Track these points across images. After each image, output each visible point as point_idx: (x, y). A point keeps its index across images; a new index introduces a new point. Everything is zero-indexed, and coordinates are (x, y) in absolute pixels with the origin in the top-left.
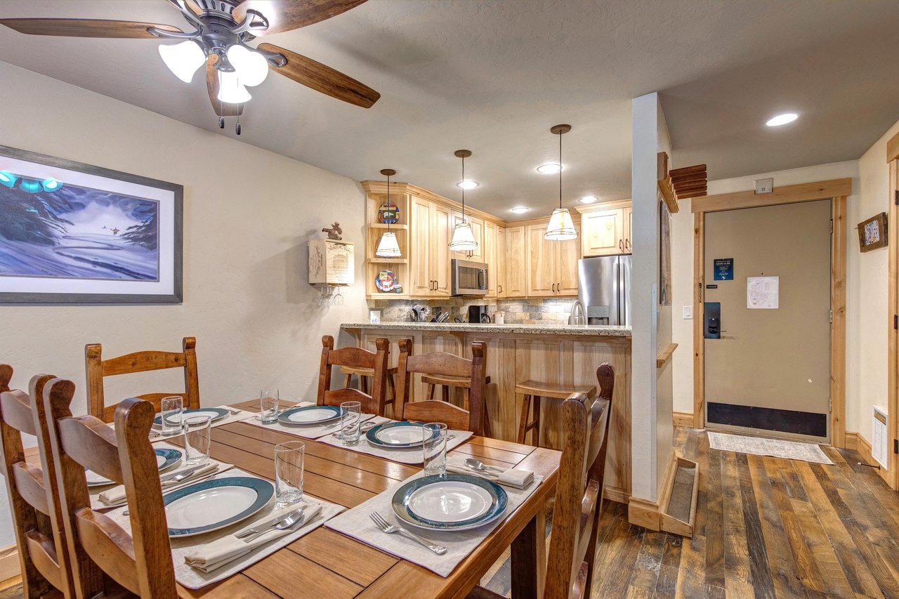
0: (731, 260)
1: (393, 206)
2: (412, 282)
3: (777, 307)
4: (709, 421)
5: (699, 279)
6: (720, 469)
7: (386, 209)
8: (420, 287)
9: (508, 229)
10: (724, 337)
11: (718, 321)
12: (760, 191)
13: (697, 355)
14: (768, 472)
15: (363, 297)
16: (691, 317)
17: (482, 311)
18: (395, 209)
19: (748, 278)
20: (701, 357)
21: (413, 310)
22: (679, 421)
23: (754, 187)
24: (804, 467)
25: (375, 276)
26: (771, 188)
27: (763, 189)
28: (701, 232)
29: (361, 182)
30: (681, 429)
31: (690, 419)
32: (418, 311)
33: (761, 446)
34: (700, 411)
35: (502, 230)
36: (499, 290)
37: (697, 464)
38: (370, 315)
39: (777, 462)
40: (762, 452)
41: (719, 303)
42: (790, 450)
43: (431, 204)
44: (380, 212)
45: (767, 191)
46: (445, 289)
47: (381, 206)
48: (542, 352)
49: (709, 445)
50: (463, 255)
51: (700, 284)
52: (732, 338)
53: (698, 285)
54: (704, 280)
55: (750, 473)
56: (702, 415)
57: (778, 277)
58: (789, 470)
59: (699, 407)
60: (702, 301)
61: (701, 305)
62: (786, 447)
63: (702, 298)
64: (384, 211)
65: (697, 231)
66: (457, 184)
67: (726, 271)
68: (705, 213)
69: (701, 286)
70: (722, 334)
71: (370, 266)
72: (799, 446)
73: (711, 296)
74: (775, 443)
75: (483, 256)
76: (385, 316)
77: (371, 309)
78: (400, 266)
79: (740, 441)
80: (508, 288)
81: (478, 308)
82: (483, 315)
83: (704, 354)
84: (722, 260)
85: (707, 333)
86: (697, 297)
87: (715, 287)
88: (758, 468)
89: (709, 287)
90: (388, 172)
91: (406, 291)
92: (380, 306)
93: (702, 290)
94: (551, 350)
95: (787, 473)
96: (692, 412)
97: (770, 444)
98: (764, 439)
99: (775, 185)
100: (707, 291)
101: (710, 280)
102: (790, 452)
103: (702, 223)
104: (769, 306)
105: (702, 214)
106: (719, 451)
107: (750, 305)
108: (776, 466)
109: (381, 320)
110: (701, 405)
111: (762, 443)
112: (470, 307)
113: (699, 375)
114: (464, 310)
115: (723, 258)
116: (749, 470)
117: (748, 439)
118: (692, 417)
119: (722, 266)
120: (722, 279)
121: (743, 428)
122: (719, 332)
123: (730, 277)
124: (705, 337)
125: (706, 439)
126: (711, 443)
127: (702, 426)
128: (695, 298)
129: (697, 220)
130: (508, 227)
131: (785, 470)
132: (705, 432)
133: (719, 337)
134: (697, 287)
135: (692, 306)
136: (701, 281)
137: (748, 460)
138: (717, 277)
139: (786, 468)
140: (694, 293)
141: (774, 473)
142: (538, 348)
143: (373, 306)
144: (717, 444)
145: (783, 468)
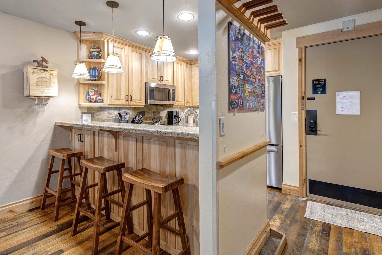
0: (325, 80)
1: (98, 48)
2: (110, 96)
3: (359, 114)
4: (310, 192)
5: (302, 93)
6: (304, 240)
7: (94, 50)
8: (116, 99)
9: (193, 66)
10: (320, 135)
11: (315, 123)
12: (345, 30)
13: (301, 146)
14: (344, 247)
15: (76, 105)
16: (297, 120)
17: (175, 114)
18: (99, 50)
19: (337, 93)
20: (304, 148)
21: (119, 113)
22: (289, 191)
23: (341, 27)
24: (377, 243)
25: (86, 92)
26: (353, 27)
27: (348, 28)
28: (303, 61)
29: (73, 33)
30: (289, 197)
31: (296, 190)
32: (122, 114)
33: (345, 217)
34: (303, 185)
35: (189, 66)
36: (186, 102)
37: (284, 236)
38: (82, 116)
39: (355, 234)
40: (344, 224)
41: (316, 110)
42: (368, 222)
43: (126, 47)
44: (90, 52)
45: (350, 29)
46: (140, 100)
47: (91, 49)
48: (157, 147)
49: (304, 213)
50: (156, 80)
51: (303, 97)
52: (326, 135)
53: (301, 97)
54: (305, 94)
55: (328, 247)
56: (305, 188)
57: (360, 91)
58: (363, 246)
59: (303, 182)
60: (304, 109)
61: (304, 112)
62: (366, 220)
63: (304, 106)
64: (93, 52)
65: (300, 60)
66: (136, 32)
67: (321, 88)
68: (306, 47)
69: (304, 98)
70: (318, 132)
71: (82, 85)
72: (376, 219)
73: (311, 106)
74: (358, 215)
75: (172, 81)
76: (96, 117)
77: (83, 113)
78: (102, 85)
79: (330, 211)
80: (193, 101)
81: (172, 112)
82: (175, 116)
83: (306, 145)
84: (318, 80)
85: (308, 131)
86: (301, 106)
87: (313, 99)
88: (337, 241)
89: (309, 99)
90: (81, 24)
91: (105, 102)
92: (90, 111)
93: (304, 101)
94: (162, 146)
95: (361, 249)
96: (298, 186)
97: (353, 215)
98: (349, 210)
99: (357, 25)
100: (308, 102)
101: (310, 94)
102: (368, 225)
103: (304, 55)
104: (353, 113)
105: (304, 48)
106: (311, 220)
107: (339, 111)
108: (352, 240)
109: (92, 120)
110: (304, 181)
111: (347, 214)
112: (168, 112)
113: (302, 160)
114: (164, 114)
115: (319, 79)
116: (328, 243)
117: (337, 210)
118: (298, 189)
119: (318, 84)
120: (318, 94)
121: (334, 200)
122: (317, 131)
123: (324, 91)
124: (307, 133)
125: (304, 208)
126: (306, 213)
127: (305, 196)
128: (299, 106)
129: (300, 53)
130: (193, 64)
131: (359, 245)
132: (306, 201)
133: (316, 134)
134: (301, 99)
135: (297, 112)
136: (303, 95)
137: (331, 231)
138: (315, 91)
139: (361, 243)
140: (299, 103)
141: (350, 248)
142: (155, 144)
143: (86, 111)
144: (312, 213)
145: (358, 243)
